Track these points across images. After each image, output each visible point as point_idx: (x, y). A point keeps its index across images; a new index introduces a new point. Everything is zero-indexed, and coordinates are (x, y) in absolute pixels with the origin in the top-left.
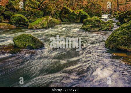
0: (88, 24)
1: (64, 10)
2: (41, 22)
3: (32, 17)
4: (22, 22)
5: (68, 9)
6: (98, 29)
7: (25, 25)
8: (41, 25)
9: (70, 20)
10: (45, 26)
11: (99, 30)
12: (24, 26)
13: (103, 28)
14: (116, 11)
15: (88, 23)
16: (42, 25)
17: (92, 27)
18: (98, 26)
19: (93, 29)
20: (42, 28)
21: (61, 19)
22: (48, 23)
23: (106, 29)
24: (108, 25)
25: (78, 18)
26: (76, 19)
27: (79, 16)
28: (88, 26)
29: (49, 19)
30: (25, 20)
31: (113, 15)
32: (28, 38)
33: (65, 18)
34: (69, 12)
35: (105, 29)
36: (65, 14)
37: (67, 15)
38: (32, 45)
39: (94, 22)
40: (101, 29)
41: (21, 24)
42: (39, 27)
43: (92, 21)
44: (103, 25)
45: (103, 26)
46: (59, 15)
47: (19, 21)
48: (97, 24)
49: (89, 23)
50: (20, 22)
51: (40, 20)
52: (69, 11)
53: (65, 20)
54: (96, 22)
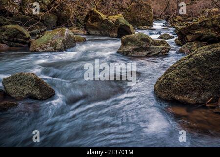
0: (129, 45)
1: (91, 15)
2: (52, 39)
3: (38, 26)
4: (19, 39)
5: (97, 14)
6: (145, 53)
7: (24, 43)
8: (52, 45)
9: (101, 33)
10: (59, 47)
11: (147, 54)
12: (22, 45)
13: (152, 52)
14: (175, 17)
15: (129, 43)
16: (54, 45)
17: (135, 49)
18: (146, 49)
19: (137, 54)
20: (53, 50)
21: (85, 30)
22: (63, 42)
23: (159, 53)
24: (161, 46)
25: (115, 30)
26: (111, 31)
27: (115, 26)
28: (130, 47)
29: (65, 34)
30: (24, 35)
31: (171, 23)
32: (29, 80)
33: (93, 28)
34: (99, 19)
35: (156, 53)
36: (92, 21)
37: (95, 24)
38: (34, 92)
39: (139, 42)
40: (149, 54)
41: (17, 41)
42: (48, 49)
43: (136, 40)
44: (153, 46)
45: (153, 48)
46: (82, 22)
47: (15, 37)
48: (144, 46)
49: (131, 42)
50: (15, 39)
51: (50, 35)
52: (100, 17)
53: (92, 32)
54: (142, 42)
